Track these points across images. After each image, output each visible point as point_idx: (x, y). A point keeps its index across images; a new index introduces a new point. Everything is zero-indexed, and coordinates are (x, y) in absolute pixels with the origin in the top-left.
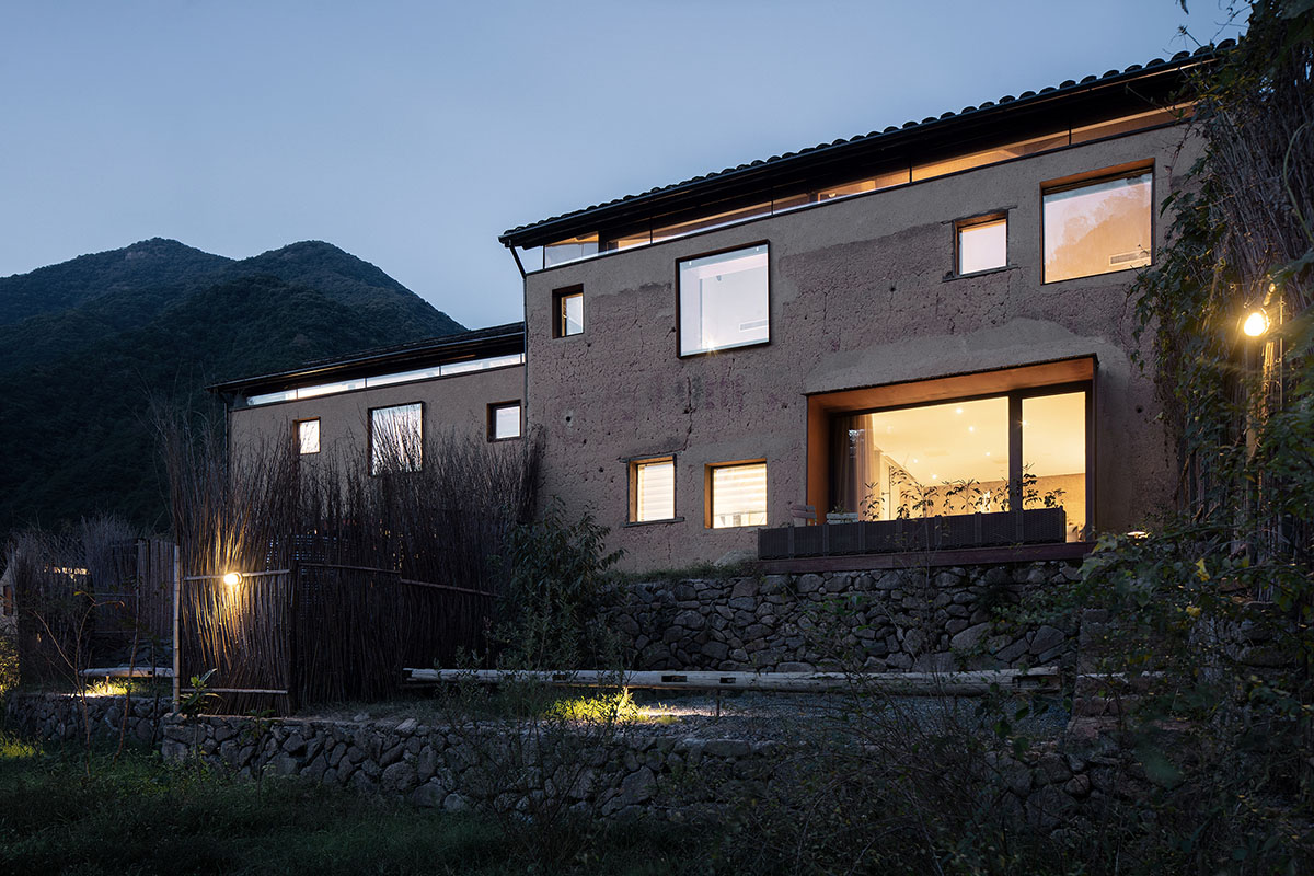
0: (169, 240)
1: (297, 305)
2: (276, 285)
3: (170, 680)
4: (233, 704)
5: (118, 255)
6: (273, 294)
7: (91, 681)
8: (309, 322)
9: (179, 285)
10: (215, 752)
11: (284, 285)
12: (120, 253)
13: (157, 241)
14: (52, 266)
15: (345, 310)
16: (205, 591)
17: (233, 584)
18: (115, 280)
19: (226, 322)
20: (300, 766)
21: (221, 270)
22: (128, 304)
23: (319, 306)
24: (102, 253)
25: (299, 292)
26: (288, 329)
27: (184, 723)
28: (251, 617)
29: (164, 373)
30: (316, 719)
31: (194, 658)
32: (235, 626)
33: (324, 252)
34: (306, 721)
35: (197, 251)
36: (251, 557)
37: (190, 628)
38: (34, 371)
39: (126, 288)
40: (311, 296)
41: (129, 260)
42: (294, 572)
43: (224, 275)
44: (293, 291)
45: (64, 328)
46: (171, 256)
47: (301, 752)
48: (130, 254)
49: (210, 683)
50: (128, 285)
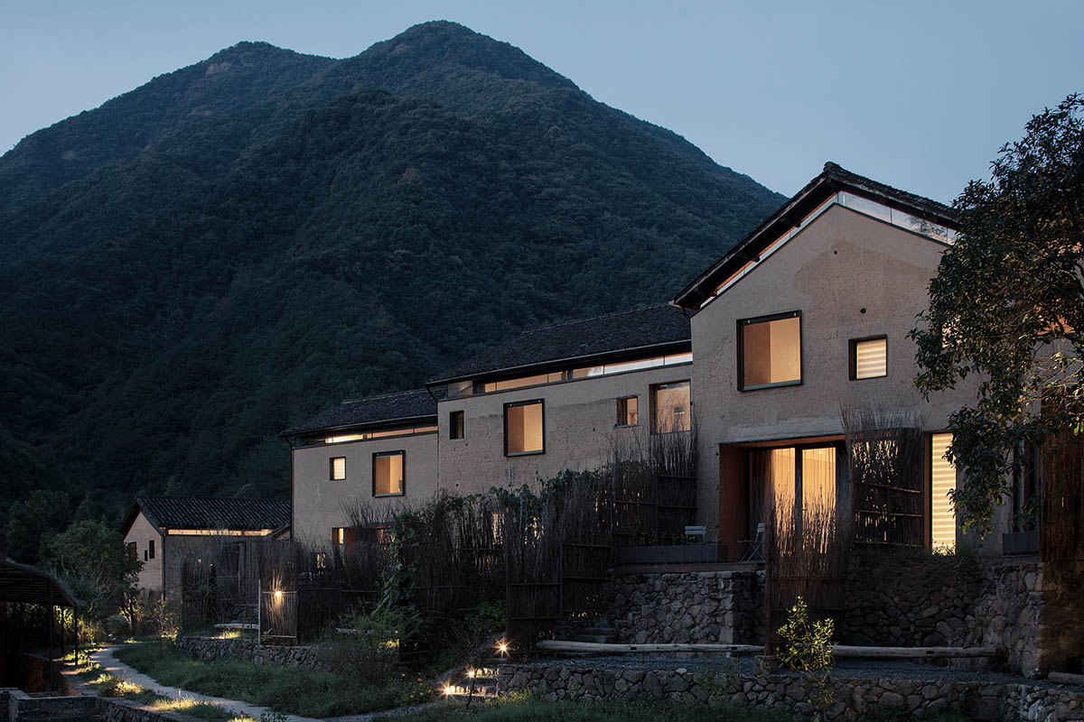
0: (257, 43)
1: (408, 127)
2: (383, 102)
3: (256, 630)
4: (278, 642)
5: (197, 71)
6: (379, 115)
7: (220, 631)
8: (422, 149)
9: (270, 104)
10: (273, 660)
11: (393, 100)
12: (200, 68)
13: (244, 46)
14: (124, 95)
15: (467, 127)
16: (268, 598)
17: (278, 595)
18: (194, 105)
19: (323, 159)
20: (300, 664)
21: (318, 78)
22: (210, 138)
23: (436, 125)
24: (180, 71)
25: (411, 108)
26: (397, 162)
27: (262, 649)
28: (284, 608)
29: (251, 232)
30: (305, 647)
31: (266, 623)
32: (279, 612)
33: (447, 38)
34: (302, 648)
35: (290, 53)
36: (284, 586)
37: (264, 609)
38: (110, 245)
39: (208, 113)
40: (425, 113)
41: (210, 76)
42: (298, 593)
43: (321, 86)
44: (404, 108)
45: (139, 179)
46: (258, 64)
47: (299, 659)
48: (211, 68)
49: (270, 634)
50: (210, 109)
